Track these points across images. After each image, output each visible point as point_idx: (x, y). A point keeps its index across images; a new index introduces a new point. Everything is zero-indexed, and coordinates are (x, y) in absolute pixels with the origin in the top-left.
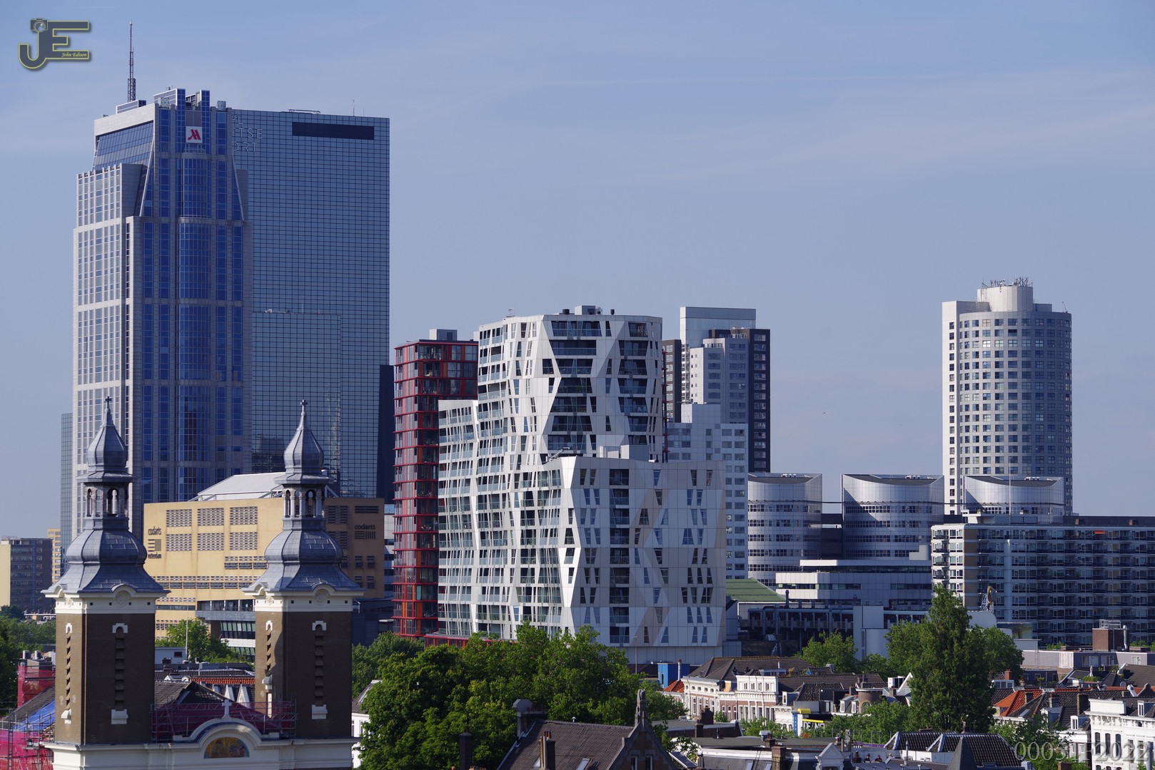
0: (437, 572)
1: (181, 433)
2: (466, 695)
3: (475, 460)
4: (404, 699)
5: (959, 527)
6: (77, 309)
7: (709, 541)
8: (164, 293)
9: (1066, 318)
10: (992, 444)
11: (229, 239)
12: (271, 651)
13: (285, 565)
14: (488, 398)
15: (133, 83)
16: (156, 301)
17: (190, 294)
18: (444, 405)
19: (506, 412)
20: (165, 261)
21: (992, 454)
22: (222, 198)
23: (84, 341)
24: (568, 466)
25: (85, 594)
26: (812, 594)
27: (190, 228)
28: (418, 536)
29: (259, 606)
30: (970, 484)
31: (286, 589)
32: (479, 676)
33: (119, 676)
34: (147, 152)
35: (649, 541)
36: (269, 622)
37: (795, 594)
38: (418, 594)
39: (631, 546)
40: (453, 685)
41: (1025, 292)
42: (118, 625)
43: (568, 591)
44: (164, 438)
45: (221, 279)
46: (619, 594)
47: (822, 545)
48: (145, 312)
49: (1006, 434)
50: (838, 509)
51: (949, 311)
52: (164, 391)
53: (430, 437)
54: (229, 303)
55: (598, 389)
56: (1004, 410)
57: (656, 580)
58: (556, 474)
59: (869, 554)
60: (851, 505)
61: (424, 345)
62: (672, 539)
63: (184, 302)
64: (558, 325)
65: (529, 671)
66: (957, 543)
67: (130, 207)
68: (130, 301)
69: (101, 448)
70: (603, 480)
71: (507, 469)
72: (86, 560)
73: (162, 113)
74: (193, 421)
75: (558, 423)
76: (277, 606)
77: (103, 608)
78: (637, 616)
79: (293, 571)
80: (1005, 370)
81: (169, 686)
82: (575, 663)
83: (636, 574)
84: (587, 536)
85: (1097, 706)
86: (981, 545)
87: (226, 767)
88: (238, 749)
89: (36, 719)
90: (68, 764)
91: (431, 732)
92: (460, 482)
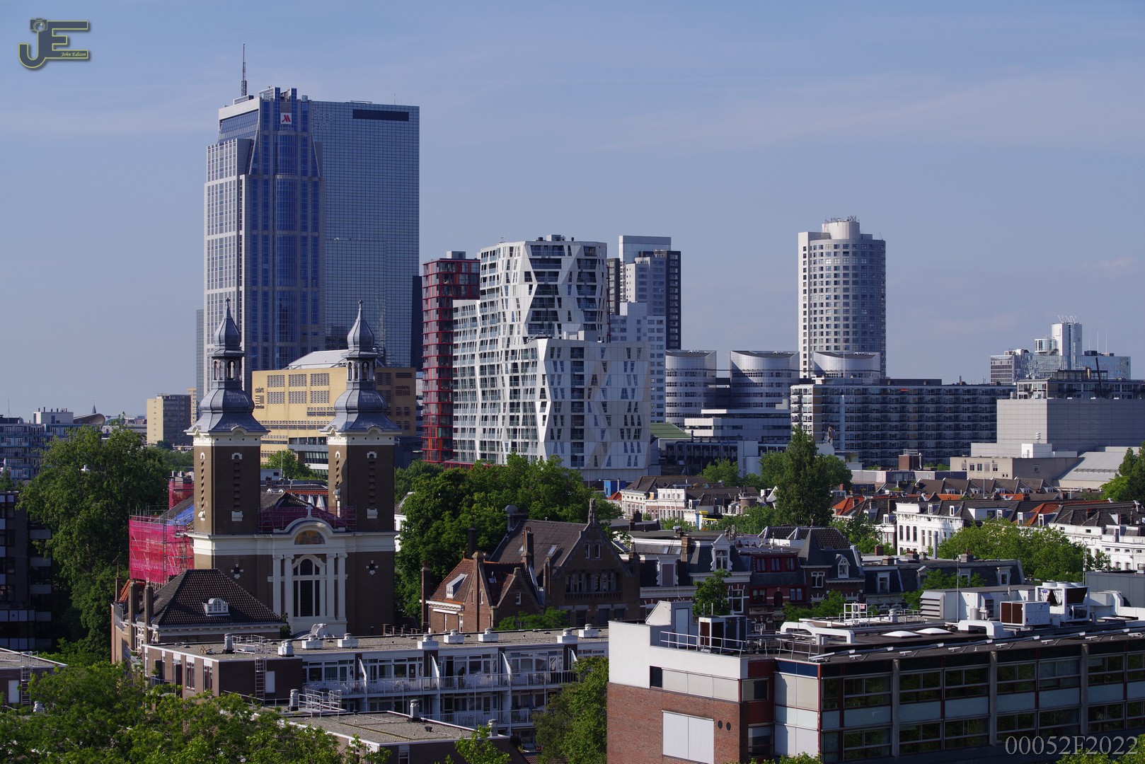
0: (452, 418)
1: (277, 323)
2: (472, 502)
3: (478, 341)
4: (430, 505)
5: (809, 387)
6: (207, 238)
7: (639, 397)
8: (266, 227)
9: (882, 244)
10: (832, 330)
11: (310, 190)
12: (339, 472)
13: (348, 413)
14: (487, 299)
15: (245, 84)
16: (260, 232)
17: (283, 228)
18: (457, 303)
19: (499, 308)
20: (266, 205)
21: (832, 337)
22: (305, 162)
23: (212, 260)
24: (542, 345)
25: (213, 433)
26: (710, 433)
27: (283, 182)
28: (439, 393)
29: (332, 441)
30: (816, 357)
31: (349, 430)
32: (480, 490)
33: (237, 489)
34: (253, 131)
35: (598, 397)
36: (338, 453)
37: (697, 433)
38: (439, 433)
39: (585, 400)
40: (463, 495)
41: (854, 226)
42: (235, 454)
43: (542, 431)
44: (265, 327)
45: (304, 217)
46: (577, 433)
47: (716, 399)
48: (252, 240)
49: (841, 323)
50: (728, 375)
51: (803, 239)
52: (265, 294)
53: (447, 325)
54: (309, 233)
55: (562, 292)
56: (840, 307)
57: (603, 423)
58: (534, 351)
59: (748, 405)
60: (736, 372)
61: (442, 262)
62: (614, 395)
63: (279, 233)
64: (535, 248)
65: (516, 486)
66: (808, 398)
67: (243, 168)
68: (242, 233)
69: (223, 333)
70: (566, 355)
71: (500, 347)
72: (213, 410)
73: (264, 104)
74: (285, 315)
75: (535, 315)
76: (343, 441)
77: (225, 443)
78: (589, 448)
79: (354, 418)
80: (841, 279)
81: (271, 496)
82: (546, 479)
83: (589, 419)
84: (554, 393)
85: (901, 508)
86: (824, 399)
87: (309, 550)
88: (317, 538)
89: (180, 520)
90: (203, 548)
91: (448, 528)
92: (468, 357)
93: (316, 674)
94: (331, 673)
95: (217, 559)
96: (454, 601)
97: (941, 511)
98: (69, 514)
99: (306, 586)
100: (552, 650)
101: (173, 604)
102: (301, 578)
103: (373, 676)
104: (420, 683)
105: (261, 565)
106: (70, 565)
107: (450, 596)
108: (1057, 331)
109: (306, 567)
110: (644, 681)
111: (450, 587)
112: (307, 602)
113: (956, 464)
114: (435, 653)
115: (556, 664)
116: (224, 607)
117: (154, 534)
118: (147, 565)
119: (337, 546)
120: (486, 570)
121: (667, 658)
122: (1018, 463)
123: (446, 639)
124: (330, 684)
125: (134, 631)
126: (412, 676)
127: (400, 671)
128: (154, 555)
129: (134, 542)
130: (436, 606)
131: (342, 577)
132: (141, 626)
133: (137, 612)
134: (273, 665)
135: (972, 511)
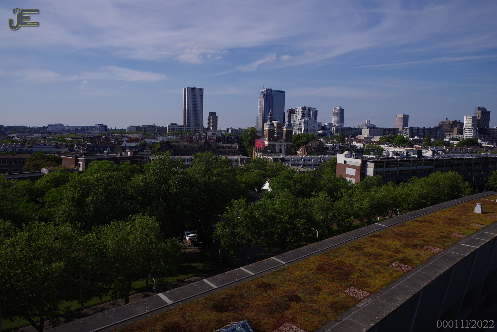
2: (302, 139)
3: (294, 120)
5: (335, 127)
6: (259, 107)
9: (344, 110)
11: (272, 100)
12: (285, 134)
14: (296, 114)
15: (264, 87)
16: (266, 106)
18: (291, 115)
19: (297, 116)
20: (266, 102)
21: (337, 121)
22: (271, 97)
23: (259, 109)
24: (303, 120)
25: (268, 128)
27: (268, 100)
33: (271, 135)
34: (265, 93)
35: (310, 127)
36: (285, 131)
37: (320, 133)
39: (308, 128)
41: (340, 107)
42: (271, 130)
43: (303, 131)
45: (271, 104)
46: (307, 131)
47: (322, 129)
49: (338, 119)
50: (324, 126)
51: (333, 109)
53: (290, 118)
55: (306, 114)
56: (338, 117)
59: (326, 130)
60: (325, 125)
61: (290, 110)
62: (312, 127)
63: (268, 106)
64: (302, 108)
65: (308, 136)
66: (335, 129)
67: (263, 98)
68: (263, 106)
70: (306, 121)
71: (297, 121)
72: (268, 124)
73: (266, 89)
75: (302, 116)
76: (286, 129)
79: (287, 126)
80: (338, 114)
83: (309, 130)
84: (304, 126)
85: (354, 142)
86: (337, 129)
87: (281, 144)
88: (282, 142)
89: (263, 139)
90: (267, 143)
91: (299, 142)
92: (293, 122)
93: (286, 161)
94: (288, 160)
95: (268, 145)
96: (301, 151)
97: (360, 143)
98: (246, 139)
99: (280, 149)
100: (319, 158)
101: (263, 150)
102: (280, 148)
103: (294, 161)
104: (300, 162)
105: (274, 146)
106: (246, 146)
107: (300, 151)
108: (367, 121)
109: (280, 146)
110: (343, 163)
111: (300, 150)
112: (280, 151)
113: (356, 137)
114: (303, 158)
115: (319, 160)
116: (270, 151)
117: (259, 141)
118: (258, 146)
119: (285, 143)
120: (306, 147)
121: (347, 159)
122: (365, 137)
123: (303, 156)
124: (288, 162)
125: (258, 154)
126: (299, 161)
127: (298, 160)
128: (259, 144)
129: (256, 142)
130: (298, 152)
131: (285, 148)
132: (259, 153)
133: (258, 151)
134: (280, 159)
135: (364, 143)
